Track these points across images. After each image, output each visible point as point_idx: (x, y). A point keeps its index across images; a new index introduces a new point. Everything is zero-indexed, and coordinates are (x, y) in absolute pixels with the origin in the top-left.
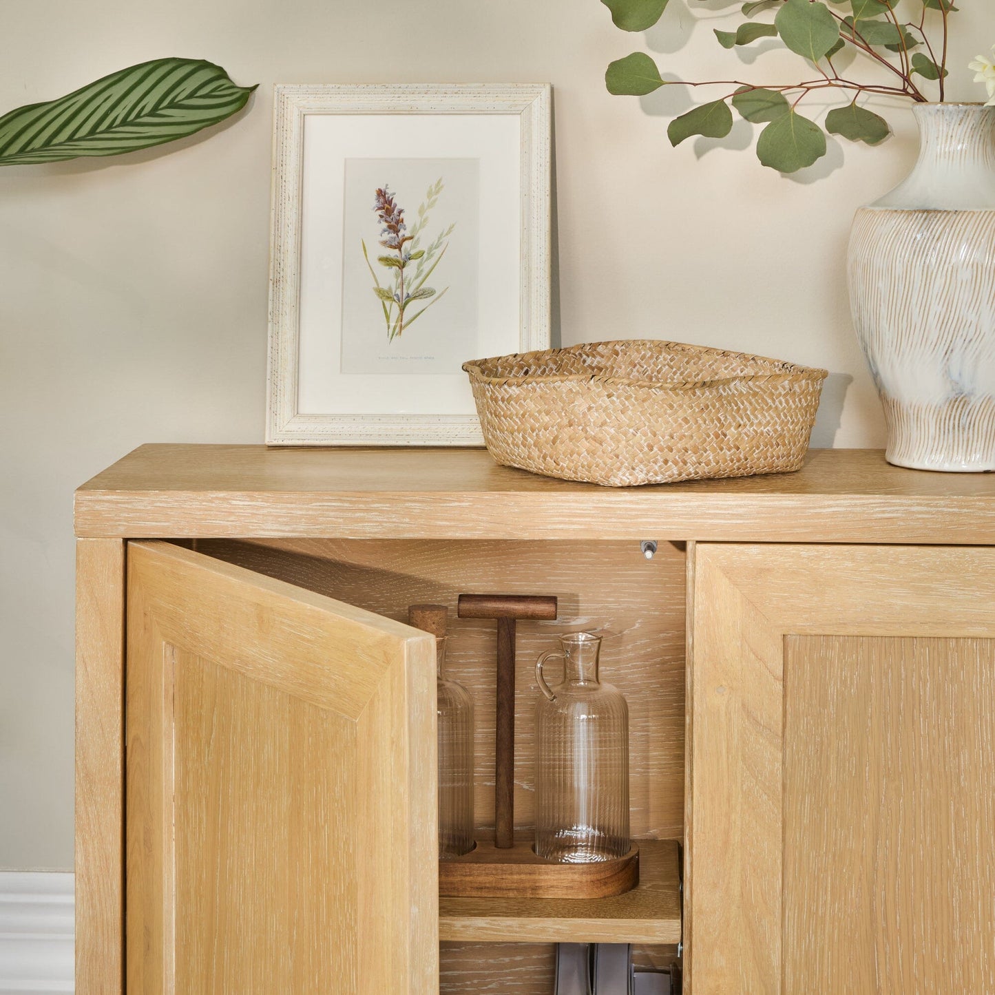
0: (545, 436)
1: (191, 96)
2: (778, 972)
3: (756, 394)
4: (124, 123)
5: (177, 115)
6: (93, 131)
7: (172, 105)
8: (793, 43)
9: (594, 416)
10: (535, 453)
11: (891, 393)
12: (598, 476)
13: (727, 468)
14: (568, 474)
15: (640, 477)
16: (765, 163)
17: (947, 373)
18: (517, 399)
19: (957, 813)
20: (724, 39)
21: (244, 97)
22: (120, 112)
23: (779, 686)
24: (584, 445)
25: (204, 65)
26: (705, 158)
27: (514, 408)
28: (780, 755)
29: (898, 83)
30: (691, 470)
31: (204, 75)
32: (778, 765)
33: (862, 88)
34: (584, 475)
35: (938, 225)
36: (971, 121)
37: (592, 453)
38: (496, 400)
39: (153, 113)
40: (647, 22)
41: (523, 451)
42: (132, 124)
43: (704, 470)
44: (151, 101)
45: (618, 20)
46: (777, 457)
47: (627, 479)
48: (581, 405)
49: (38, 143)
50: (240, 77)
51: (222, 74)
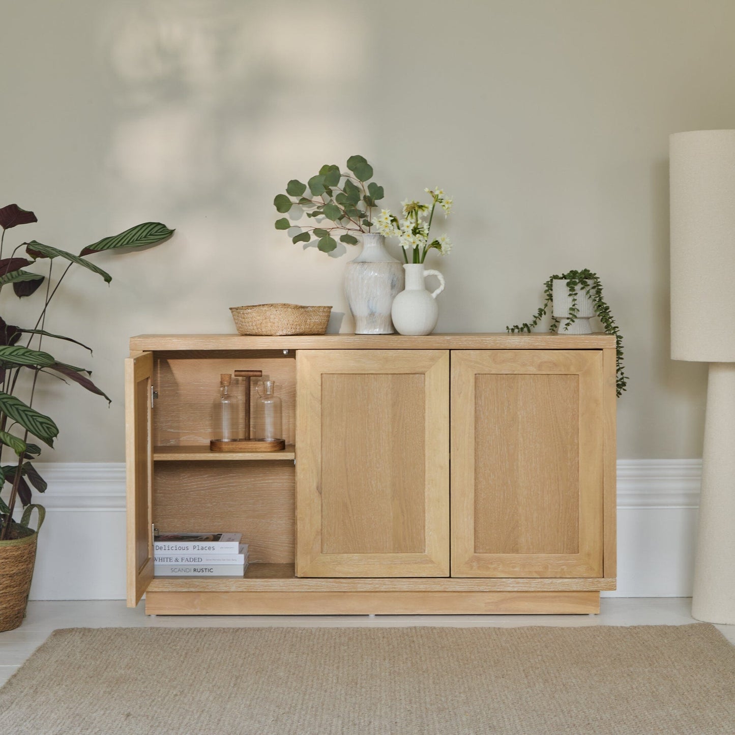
0: (259, 322)
1: (156, 232)
2: (320, 464)
3: (314, 311)
4: (136, 240)
5: (152, 237)
6: (127, 243)
7: (150, 235)
8: (328, 216)
9: (272, 316)
10: (255, 328)
11: (355, 313)
12: (273, 333)
13: (307, 331)
14: (265, 333)
15: (285, 333)
16: (320, 250)
17: (368, 307)
18: (250, 313)
19: (368, 421)
20: (309, 215)
21: (171, 232)
22: (135, 237)
23: (320, 387)
24: (269, 324)
25: (159, 224)
26: (306, 250)
27: (250, 316)
28: (320, 406)
29: (359, 228)
30: (298, 331)
31: (160, 227)
32: (320, 408)
33: (349, 229)
34: (269, 333)
35: (366, 266)
36: (376, 238)
37: (271, 326)
38: (244, 314)
39: (145, 237)
40: (286, 211)
41: (252, 328)
42: (139, 240)
43: (301, 331)
44: (144, 234)
45: (279, 210)
46: (319, 329)
47: (281, 333)
48: (268, 313)
49: (112, 246)
50: (170, 227)
51: (164, 226)
